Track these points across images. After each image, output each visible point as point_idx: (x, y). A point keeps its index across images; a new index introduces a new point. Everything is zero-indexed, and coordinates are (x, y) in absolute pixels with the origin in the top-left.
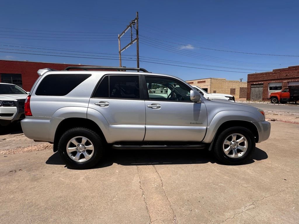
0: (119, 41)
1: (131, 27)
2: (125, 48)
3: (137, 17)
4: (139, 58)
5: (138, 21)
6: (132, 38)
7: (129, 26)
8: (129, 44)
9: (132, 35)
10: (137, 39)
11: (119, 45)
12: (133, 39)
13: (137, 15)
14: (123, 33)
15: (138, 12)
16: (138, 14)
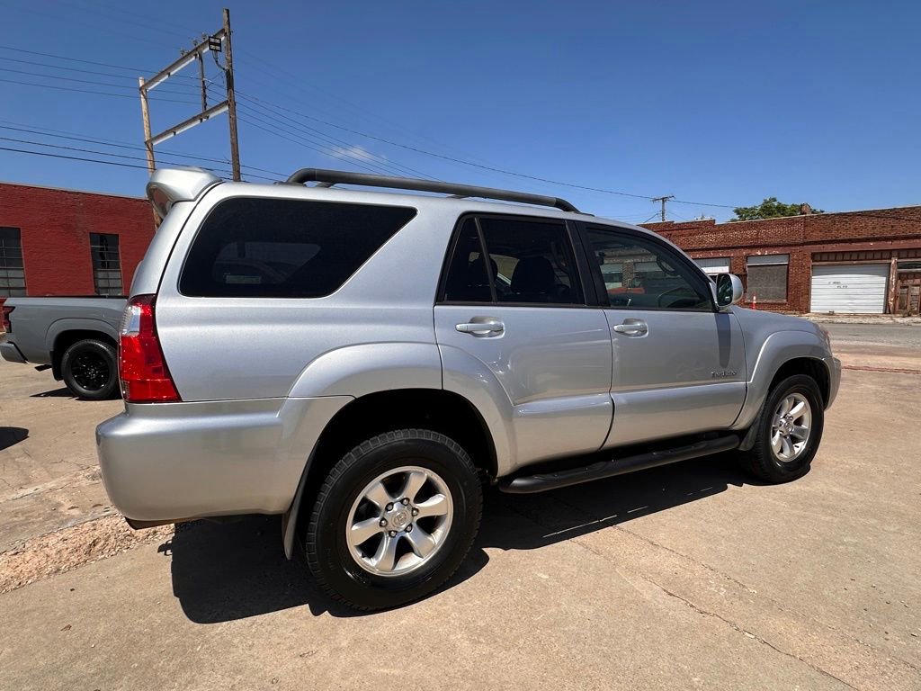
0: (143, 100)
1: (201, 58)
2: (173, 130)
3: (226, 27)
4: (239, 171)
5: (229, 40)
6: (205, 97)
7: (189, 54)
8: (194, 119)
9: (204, 88)
10: (230, 103)
11: (145, 118)
12: (211, 104)
13: (227, 19)
14: (162, 73)
15: (228, 11)
16: (228, 16)
